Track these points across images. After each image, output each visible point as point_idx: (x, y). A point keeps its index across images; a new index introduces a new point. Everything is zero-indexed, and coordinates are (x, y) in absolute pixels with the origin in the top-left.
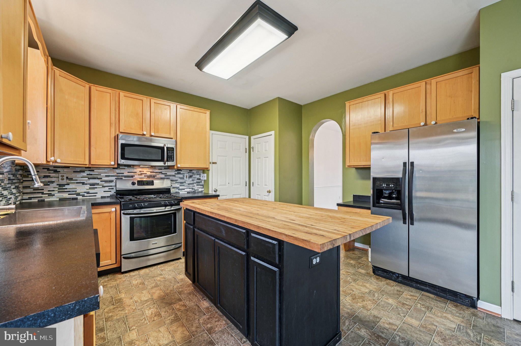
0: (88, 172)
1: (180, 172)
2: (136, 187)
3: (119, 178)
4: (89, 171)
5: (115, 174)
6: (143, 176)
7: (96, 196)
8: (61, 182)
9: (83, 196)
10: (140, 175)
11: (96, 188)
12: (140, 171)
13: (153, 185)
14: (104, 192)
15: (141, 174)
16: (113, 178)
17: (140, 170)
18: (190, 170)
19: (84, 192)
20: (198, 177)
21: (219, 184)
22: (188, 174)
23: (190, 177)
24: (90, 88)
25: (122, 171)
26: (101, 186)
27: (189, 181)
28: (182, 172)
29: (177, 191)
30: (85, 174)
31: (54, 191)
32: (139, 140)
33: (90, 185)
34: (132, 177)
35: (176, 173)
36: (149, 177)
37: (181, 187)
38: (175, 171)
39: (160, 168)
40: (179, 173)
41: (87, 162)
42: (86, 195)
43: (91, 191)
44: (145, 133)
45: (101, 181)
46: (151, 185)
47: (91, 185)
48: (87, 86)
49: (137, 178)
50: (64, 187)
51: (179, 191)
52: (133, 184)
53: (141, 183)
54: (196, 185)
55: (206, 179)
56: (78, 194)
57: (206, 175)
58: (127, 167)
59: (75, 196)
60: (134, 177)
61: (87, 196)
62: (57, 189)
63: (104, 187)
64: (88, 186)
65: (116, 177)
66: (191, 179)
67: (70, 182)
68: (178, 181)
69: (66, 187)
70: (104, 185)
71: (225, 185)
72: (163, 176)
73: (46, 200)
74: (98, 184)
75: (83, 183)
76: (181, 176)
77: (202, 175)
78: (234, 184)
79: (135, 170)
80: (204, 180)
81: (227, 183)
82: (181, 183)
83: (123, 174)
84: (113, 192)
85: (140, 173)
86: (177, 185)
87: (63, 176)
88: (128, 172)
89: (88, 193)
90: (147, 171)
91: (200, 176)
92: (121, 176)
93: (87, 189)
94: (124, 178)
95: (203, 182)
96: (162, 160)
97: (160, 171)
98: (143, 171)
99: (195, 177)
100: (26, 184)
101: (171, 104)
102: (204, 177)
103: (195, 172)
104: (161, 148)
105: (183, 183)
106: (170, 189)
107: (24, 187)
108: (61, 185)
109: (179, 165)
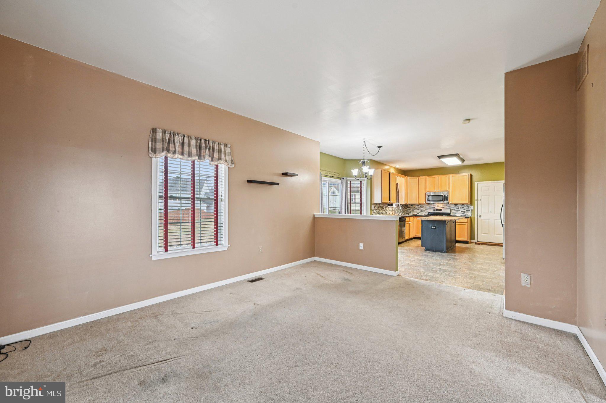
0: (420, 206)
2: (435, 212)
3: (430, 208)
6: (439, 207)
8: (414, 209)
9: (419, 214)
13: (442, 211)
16: (428, 208)
17: (438, 205)
18: (463, 205)
20: (468, 208)
21: (483, 213)
22: (461, 207)
23: (463, 208)
24: (418, 178)
25: (431, 205)
27: (461, 210)
28: (457, 205)
29: (455, 214)
30: (418, 207)
32: (435, 193)
34: (435, 207)
36: (441, 207)
37: (457, 213)
38: (454, 205)
40: (456, 206)
43: (421, 212)
44: (436, 190)
47: (421, 210)
48: (417, 178)
49: (436, 208)
52: (434, 210)
53: (437, 210)
54: (466, 212)
55: (473, 209)
56: (417, 213)
58: (433, 204)
59: (416, 214)
64: (420, 211)
66: (463, 209)
68: (455, 210)
69: (414, 210)
71: (488, 213)
72: (448, 207)
75: (419, 210)
76: (457, 207)
77: (470, 207)
78: (496, 213)
79: (436, 205)
81: (490, 212)
82: (457, 211)
84: (427, 213)
86: (455, 212)
87: (414, 207)
89: (420, 213)
90: (441, 205)
94: (432, 208)
95: (471, 210)
96: (442, 201)
97: (446, 205)
99: (466, 208)
100: (405, 209)
101: (448, 176)
102: (472, 208)
103: (466, 205)
104: (442, 196)
105: (458, 211)
106: (450, 213)
107: (405, 210)
108: (413, 210)
109: (451, 203)
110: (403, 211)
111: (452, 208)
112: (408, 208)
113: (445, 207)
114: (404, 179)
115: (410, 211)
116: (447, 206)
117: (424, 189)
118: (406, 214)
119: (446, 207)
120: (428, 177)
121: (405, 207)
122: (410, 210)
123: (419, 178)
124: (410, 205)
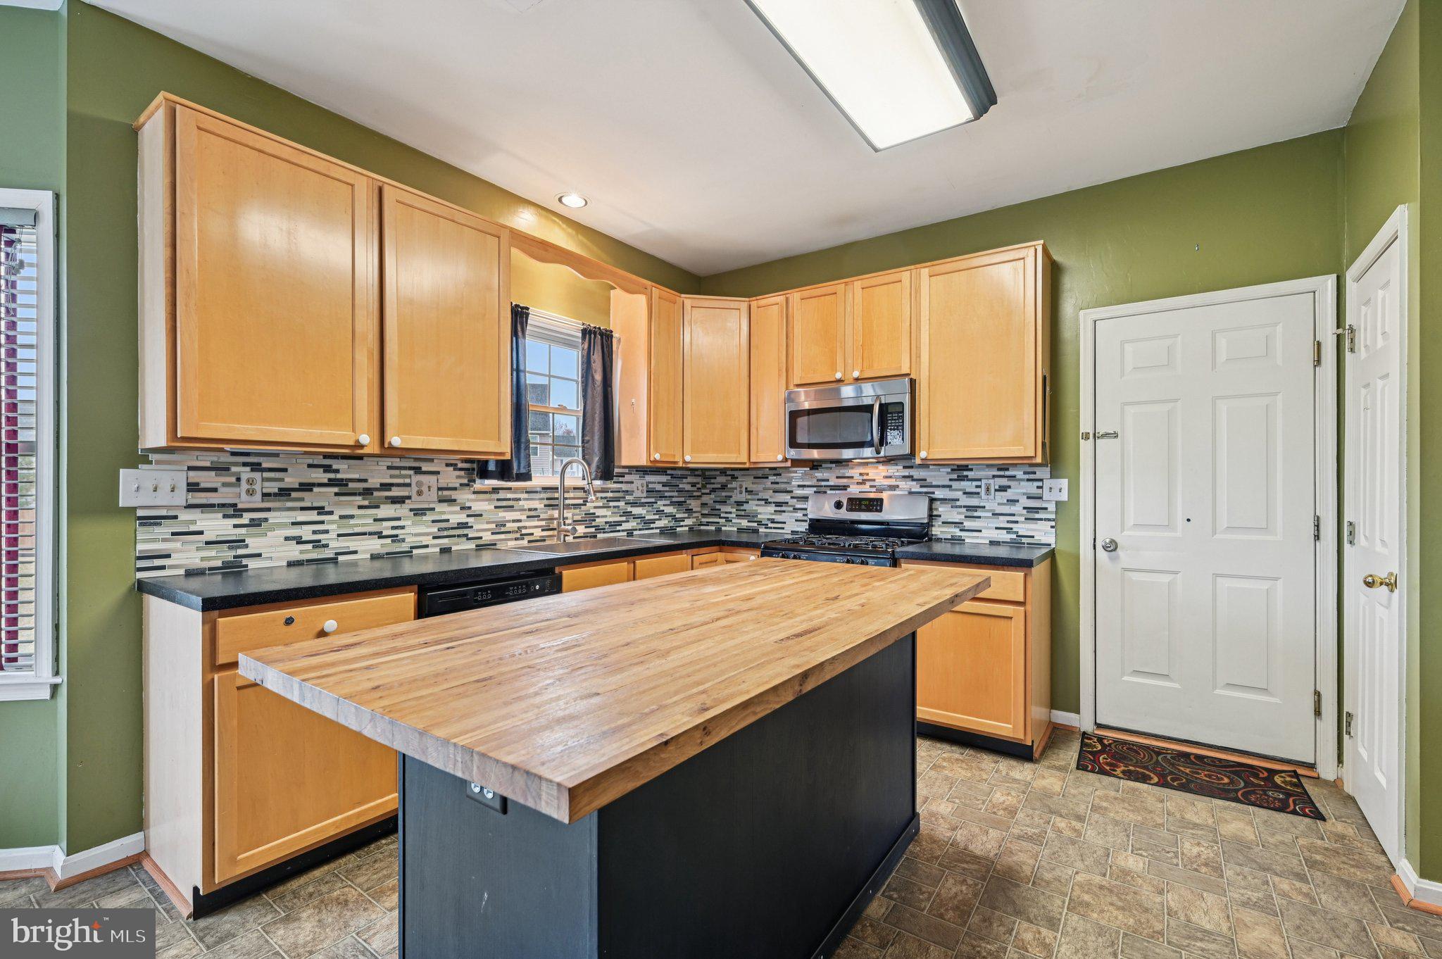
0: (772, 478)
1: (965, 473)
2: (844, 514)
3: (819, 490)
4: (775, 475)
5: (814, 482)
6: (866, 487)
7: (783, 528)
8: (740, 498)
9: (767, 526)
10: (861, 483)
11: (784, 512)
12: (861, 474)
13: (880, 511)
14: (796, 520)
15: (863, 482)
16: (810, 492)
17: (862, 471)
18: (1003, 466)
19: (768, 519)
20: (1032, 488)
21: (1130, 521)
22: (992, 482)
23: (1003, 489)
24: (750, 308)
25: (826, 475)
26: (791, 509)
27: (994, 502)
28: (970, 474)
29: (957, 532)
30: (768, 483)
31: (730, 513)
33: (776, 506)
34: (845, 488)
35: (955, 476)
36: (879, 488)
37: (968, 524)
38: (949, 470)
39: (907, 465)
40: (961, 479)
41: (745, 460)
42: (770, 525)
43: (778, 518)
44: (838, 375)
45: (792, 498)
46: (877, 511)
47: (778, 504)
49: (854, 490)
50: (742, 508)
51: (963, 534)
52: (838, 505)
53: (857, 504)
54: (1022, 519)
55: (1065, 496)
56: (760, 523)
57: (1064, 483)
58: (834, 465)
60: (849, 490)
61: (771, 528)
62: (735, 510)
63: (796, 509)
64: (772, 508)
65: (815, 489)
66: (1002, 498)
67: (749, 497)
68: (958, 503)
69: (745, 506)
70: (798, 506)
71: (1169, 526)
72: (916, 487)
73: (723, 528)
74: (787, 503)
75: (767, 502)
76: (969, 486)
77: (1047, 484)
78: (1223, 522)
79: (849, 472)
80: (1057, 503)
81: (1180, 521)
82: (969, 508)
83: (828, 480)
84: (808, 522)
85: (861, 478)
86: (956, 516)
87: (741, 487)
88: (837, 477)
89: (773, 521)
90: (876, 474)
91: (1041, 487)
92: (825, 486)
93: (772, 514)
94: (829, 492)
95: (1052, 507)
96: (871, 444)
97: (900, 469)
98: (867, 474)
99: (1020, 489)
100: (705, 499)
101: (905, 275)
102: (1058, 489)
103: (1019, 474)
104: (869, 409)
105: (975, 508)
106: (929, 525)
107: (703, 505)
108: (739, 503)
109: (923, 454)
110: (689, 511)
111: (939, 494)
112: (714, 490)
113: (902, 484)
114: (641, 300)
115: (724, 508)
116: (911, 477)
117: (780, 370)
118: (708, 524)
119: (905, 485)
120: (795, 295)
121: (704, 487)
122: (724, 502)
123: (754, 304)
124: (723, 472)
